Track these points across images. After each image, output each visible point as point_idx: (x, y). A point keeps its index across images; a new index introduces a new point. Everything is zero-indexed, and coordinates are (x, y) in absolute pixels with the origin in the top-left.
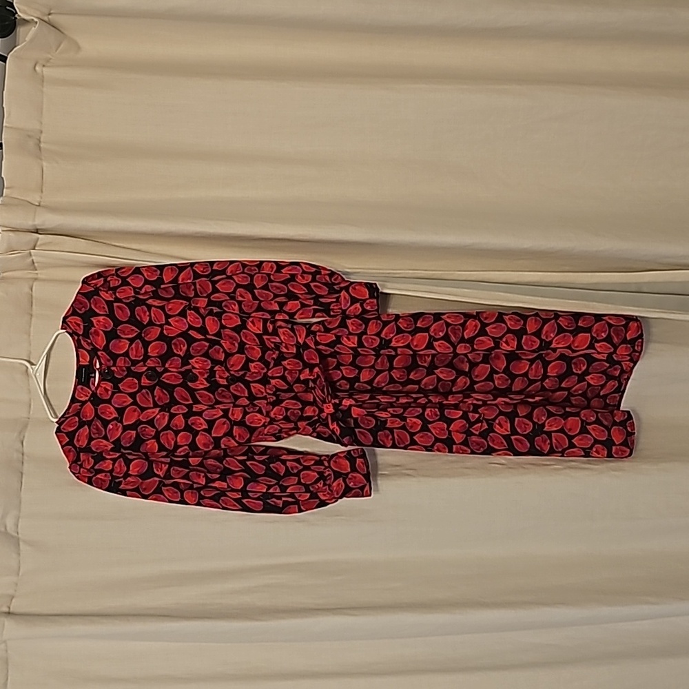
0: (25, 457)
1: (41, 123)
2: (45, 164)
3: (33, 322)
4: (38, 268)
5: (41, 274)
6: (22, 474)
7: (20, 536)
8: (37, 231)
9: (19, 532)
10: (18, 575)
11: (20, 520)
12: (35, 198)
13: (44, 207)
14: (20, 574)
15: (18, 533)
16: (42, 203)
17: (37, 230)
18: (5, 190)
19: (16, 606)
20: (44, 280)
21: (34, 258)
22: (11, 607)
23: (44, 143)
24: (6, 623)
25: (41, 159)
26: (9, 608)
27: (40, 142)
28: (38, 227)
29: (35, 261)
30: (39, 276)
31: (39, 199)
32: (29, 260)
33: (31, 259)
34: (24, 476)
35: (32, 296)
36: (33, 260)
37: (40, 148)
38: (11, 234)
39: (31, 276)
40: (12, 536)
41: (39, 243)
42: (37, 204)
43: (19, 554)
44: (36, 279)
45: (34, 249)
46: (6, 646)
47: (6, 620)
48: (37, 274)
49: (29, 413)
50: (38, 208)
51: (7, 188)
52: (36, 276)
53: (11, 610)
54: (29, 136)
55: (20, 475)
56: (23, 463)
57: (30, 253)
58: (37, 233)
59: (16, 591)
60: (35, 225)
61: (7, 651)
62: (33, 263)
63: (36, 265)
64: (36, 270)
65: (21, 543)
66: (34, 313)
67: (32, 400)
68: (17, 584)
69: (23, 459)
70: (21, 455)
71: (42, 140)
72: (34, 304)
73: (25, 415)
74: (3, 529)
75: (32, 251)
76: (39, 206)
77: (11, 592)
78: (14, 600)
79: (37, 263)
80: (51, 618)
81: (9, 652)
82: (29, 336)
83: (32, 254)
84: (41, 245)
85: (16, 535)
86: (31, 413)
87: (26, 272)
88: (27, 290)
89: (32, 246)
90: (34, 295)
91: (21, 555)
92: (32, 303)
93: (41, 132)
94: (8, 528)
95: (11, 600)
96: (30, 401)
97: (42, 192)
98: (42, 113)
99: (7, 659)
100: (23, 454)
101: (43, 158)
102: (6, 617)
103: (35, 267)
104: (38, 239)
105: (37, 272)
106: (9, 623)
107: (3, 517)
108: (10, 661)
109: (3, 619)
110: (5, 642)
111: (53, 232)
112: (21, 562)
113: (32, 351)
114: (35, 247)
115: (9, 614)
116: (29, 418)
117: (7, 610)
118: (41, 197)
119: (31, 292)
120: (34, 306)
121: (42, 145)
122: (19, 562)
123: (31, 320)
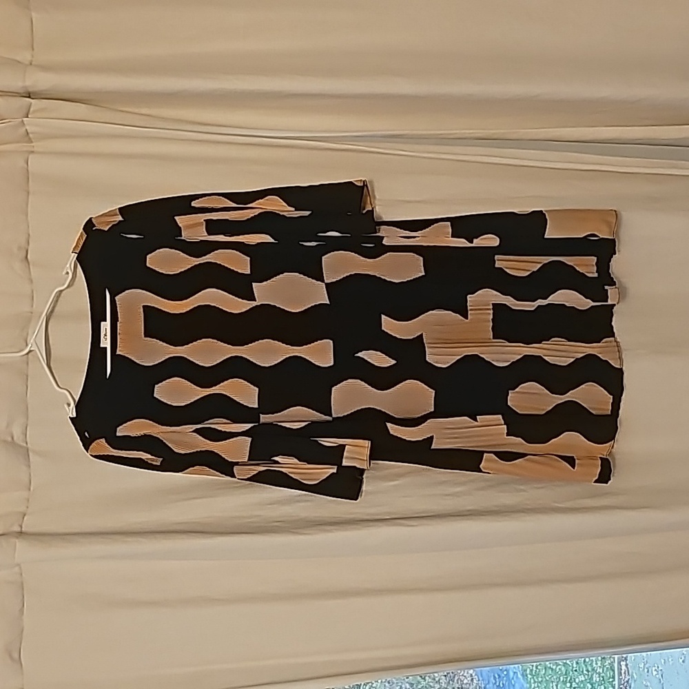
2: (34, 14)
3: (30, 200)
4: (33, 140)
5: (38, 146)
6: (27, 376)
7: (29, 445)
10: (30, 489)
11: (28, 428)
12: (25, 56)
13: (37, 66)
14: (32, 489)
15: (27, 443)
16: (33, 63)
17: (29, 94)
19: (29, 525)
20: (40, 153)
21: (27, 128)
22: (23, 526)
24: (17, 544)
25: (29, 9)
26: (21, 527)
28: (30, 90)
29: (29, 131)
30: (35, 149)
31: (29, 58)
32: (22, 131)
33: (24, 129)
34: (29, 378)
35: (27, 171)
36: (26, 130)
39: (25, 149)
40: (20, 446)
41: (32, 109)
42: (28, 63)
43: (29, 466)
44: (33, 152)
45: (27, 117)
46: (20, 568)
47: (17, 541)
48: (33, 146)
49: (32, 306)
50: (29, 68)
52: (32, 149)
55: (25, 377)
56: (28, 363)
57: (23, 121)
58: (29, 97)
59: (27, 507)
60: (26, 87)
61: (21, 574)
62: (28, 133)
63: (31, 135)
64: (32, 142)
65: (31, 454)
66: (31, 190)
67: (34, 292)
68: (28, 500)
69: (27, 359)
72: (30, 178)
73: (28, 309)
74: (10, 439)
75: (25, 119)
76: (30, 65)
77: (23, 509)
78: (25, 518)
79: (32, 133)
80: (68, 537)
81: (24, 575)
82: (27, 215)
83: (25, 123)
84: (34, 112)
85: (25, 445)
86: (34, 306)
87: (20, 144)
88: (22, 164)
89: (25, 111)
90: (30, 169)
91: (32, 467)
92: (28, 179)
94: (15, 438)
95: (23, 518)
96: (32, 292)
97: (33, 49)
99: (22, 584)
101: (32, 6)
102: (17, 538)
103: (30, 139)
104: (31, 104)
105: (32, 144)
106: (20, 544)
107: (9, 425)
108: (25, 585)
109: (13, 540)
110: (18, 565)
111: (48, 97)
112: (32, 475)
113: (31, 234)
114: (28, 115)
115: (21, 534)
116: (32, 313)
117: (19, 529)
118: (33, 56)
119: (25, 166)
120: (30, 182)
122: (30, 475)
123: (28, 198)
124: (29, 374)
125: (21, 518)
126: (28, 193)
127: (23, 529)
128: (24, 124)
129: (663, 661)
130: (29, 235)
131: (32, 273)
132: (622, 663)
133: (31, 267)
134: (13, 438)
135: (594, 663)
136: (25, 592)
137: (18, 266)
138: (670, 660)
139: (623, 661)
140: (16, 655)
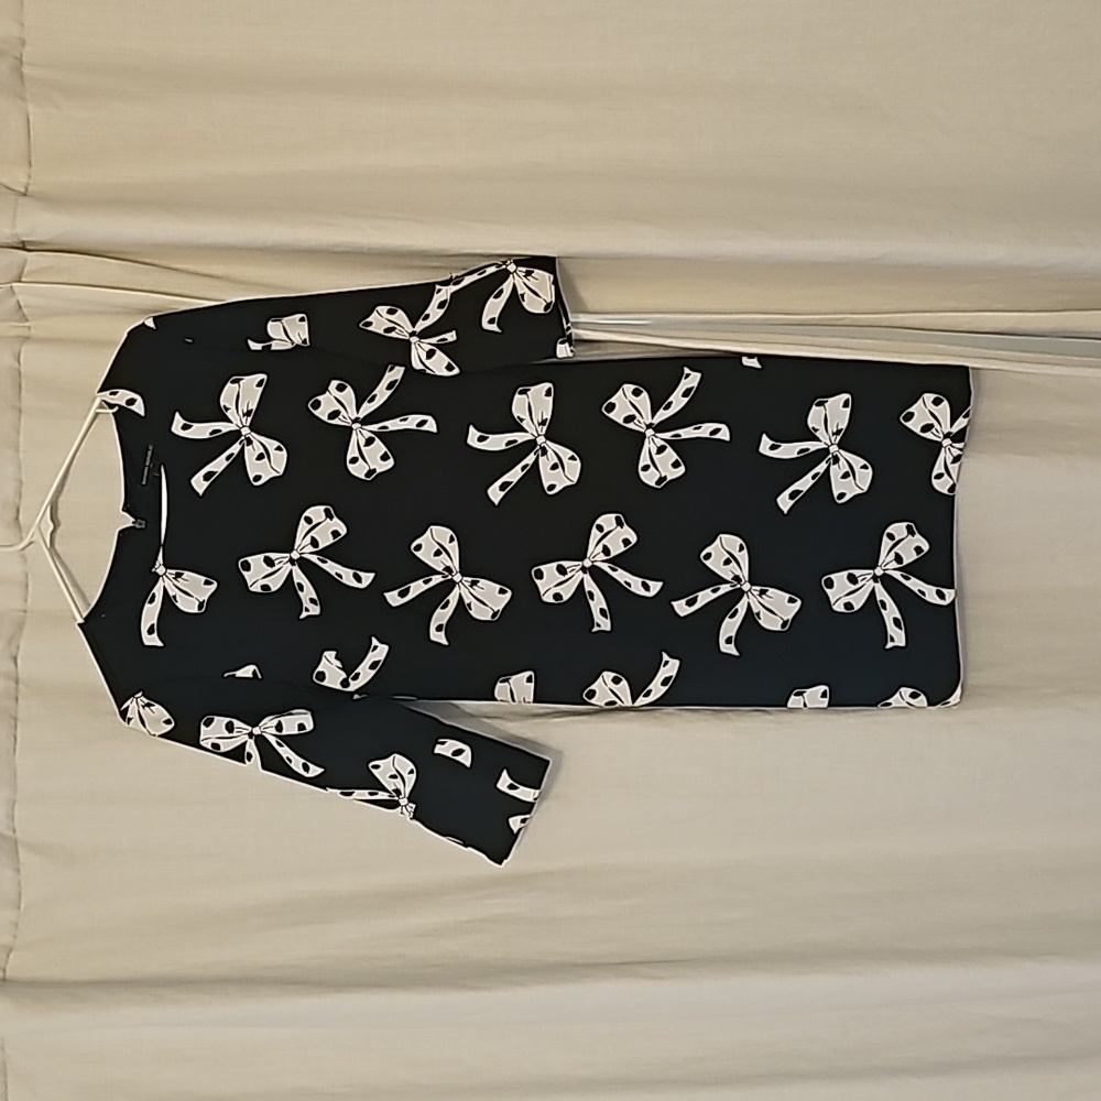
0: (21, 686)
1: (23, 25)
2: (31, 108)
3: (22, 423)
4: (29, 318)
5: (37, 328)
6: (16, 719)
7: (18, 834)
8: (23, 247)
9: (17, 829)
10: (19, 908)
11: (16, 807)
12: (18, 179)
13: (35, 196)
14: (22, 907)
15: (14, 831)
16: (31, 188)
17: (23, 242)
19: (16, 967)
20: (43, 340)
21: (20, 298)
22: (8, 969)
23: (29, 64)
25: (23, 99)
26: (4, 971)
27: (21, 62)
28: (25, 239)
29: (22, 304)
30: (33, 331)
31: (24, 180)
32: (12, 303)
33: (14, 300)
34: (19, 724)
35: (19, 372)
36: (18, 302)
37: (22, 76)
39: (15, 332)
41: (26, 269)
42: (23, 190)
43: (19, 871)
44: (27, 339)
45: (19, 281)
48: (29, 327)
49: (26, 600)
50: (22, 200)
52: (26, 333)
55: (12, 722)
56: (17, 699)
57: (12, 288)
58: (24, 249)
59: (15, 937)
60: (17, 235)
61: (3, 1050)
62: (20, 307)
63: (25, 310)
64: (27, 320)
65: (20, 849)
66: (24, 406)
67: (30, 575)
68: (17, 925)
69: (17, 689)
70: (14, 685)
71: (24, 59)
72: (23, 386)
73: (17, 604)
75: (14, 284)
76: (25, 195)
77: (6, 939)
78: (11, 956)
79: (27, 307)
82: (17, 451)
83: (16, 290)
84: (33, 272)
85: (11, 834)
86: (29, 600)
87: (5, 324)
88: (9, 361)
89: (14, 273)
90: (22, 371)
91: (22, 871)
92: (20, 385)
93: (23, 43)
95: (8, 956)
96: (27, 576)
97: (30, 164)
100: (17, 683)
101: (28, 97)
103: (24, 315)
104: (26, 261)
105: (27, 324)
108: (9, 1067)
111: (56, 248)
112: (22, 883)
113: (24, 481)
114: (20, 277)
115: (3, 983)
116: (25, 612)
118: (29, 177)
119: (17, 365)
120: (24, 393)
121: (26, 70)
122: (19, 884)
123: (20, 418)
124: (19, 716)
125: (5, 957)
126: (20, 411)
127: (8, 974)
128: (14, 293)
130: (21, 482)
136: (9, 1079)
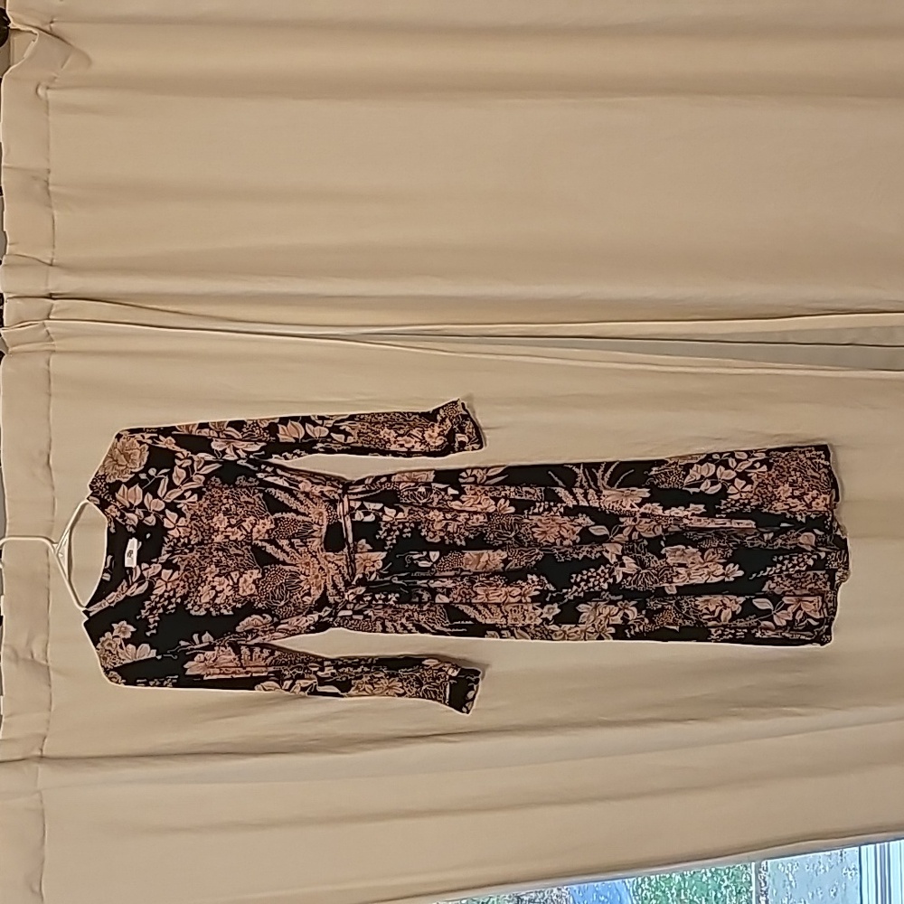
0: (51, 569)
1: (48, 160)
2: (56, 213)
3: (52, 404)
4: (54, 339)
5: (58, 345)
6: (48, 590)
7: (50, 664)
8: (50, 296)
9: (49, 659)
10: (50, 710)
11: (49, 645)
12: (45, 255)
13: (57, 266)
14: (52, 710)
15: (47, 661)
16: (54, 261)
17: (51, 294)
18: (8, 247)
19: (50, 748)
20: (61, 352)
21: (48, 328)
22: (44, 749)
23: (54, 185)
24: (40, 770)
25: (50, 207)
26: (42, 750)
27: (48, 184)
28: (52, 292)
29: (50, 332)
30: (57, 348)
31: (50, 256)
32: (44, 331)
33: (45, 329)
34: (50, 592)
35: (49, 372)
36: (47, 331)
37: (48, 193)
38: (18, 302)
39: (46, 348)
40: (41, 665)
41: (53, 310)
42: (48, 261)
43: (50, 686)
44: (54, 352)
45: (49, 319)
46: (41, 795)
47: (39, 766)
48: (54, 345)
49: (53, 514)
50: (51, 268)
51: (10, 244)
52: (52, 348)
53: (44, 753)
54: (35, 178)
55: (46, 590)
56: (49, 577)
57: (44, 324)
58: (51, 298)
59: (48, 729)
60: (48, 289)
61: (41, 801)
62: (49, 334)
63: (52, 335)
64: (53, 341)
65: (51, 673)
66: (53, 392)
67: (56, 500)
68: (49, 722)
69: (49, 571)
70: (47, 568)
71: (50, 181)
72: (52, 379)
73: (48, 517)
74: (30, 657)
75: (45, 321)
76: (51, 265)
77: (42, 731)
78: (46, 741)
79: (53, 333)
80: (93, 761)
81: (44, 802)
82: (48, 419)
83: (47, 324)
84: (56, 313)
85: (44, 662)
86: (56, 514)
87: (40, 344)
88: (42, 364)
89: (46, 313)
90: (51, 370)
91: (53, 686)
92: (50, 380)
93: (49, 171)
94: (35, 655)
95: (44, 741)
96: (54, 499)
97: (54, 246)
98: (48, 147)
99: (43, 810)
100: (49, 566)
101: (53, 204)
102: (39, 762)
103: (51, 338)
104: (52, 304)
105: (53, 343)
106: (42, 770)
107: (29, 642)
108: (46, 813)
109: (36, 765)
110: (39, 792)
112: (53, 694)
113: (53, 438)
114: (49, 315)
115: (41, 758)
116: (53, 521)
117: (39, 753)
118: (53, 253)
119: (47, 367)
120: (52, 384)
121: (51, 188)
122: (51, 695)
123: (50, 400)
124: (51, 588)
125: (42, 741)
126: (50, 395)
128: (45, 326)
129: (810, 895)
130: (51, 440)
131: (54, 480)
132: (761, 898)
133: (53, 472)
134: (33, 657)
135: (728, 899)
136: (46, 820)
137: (40, 472)
138: (819, 893)
139: (762, 895)
140: (37, 889)
